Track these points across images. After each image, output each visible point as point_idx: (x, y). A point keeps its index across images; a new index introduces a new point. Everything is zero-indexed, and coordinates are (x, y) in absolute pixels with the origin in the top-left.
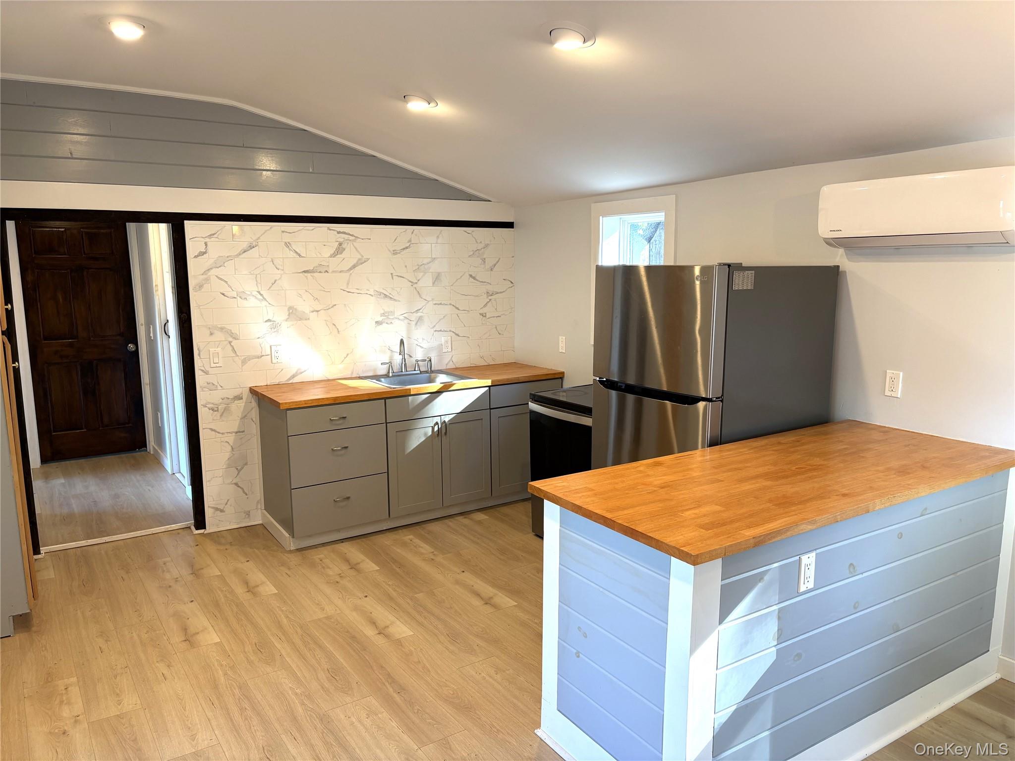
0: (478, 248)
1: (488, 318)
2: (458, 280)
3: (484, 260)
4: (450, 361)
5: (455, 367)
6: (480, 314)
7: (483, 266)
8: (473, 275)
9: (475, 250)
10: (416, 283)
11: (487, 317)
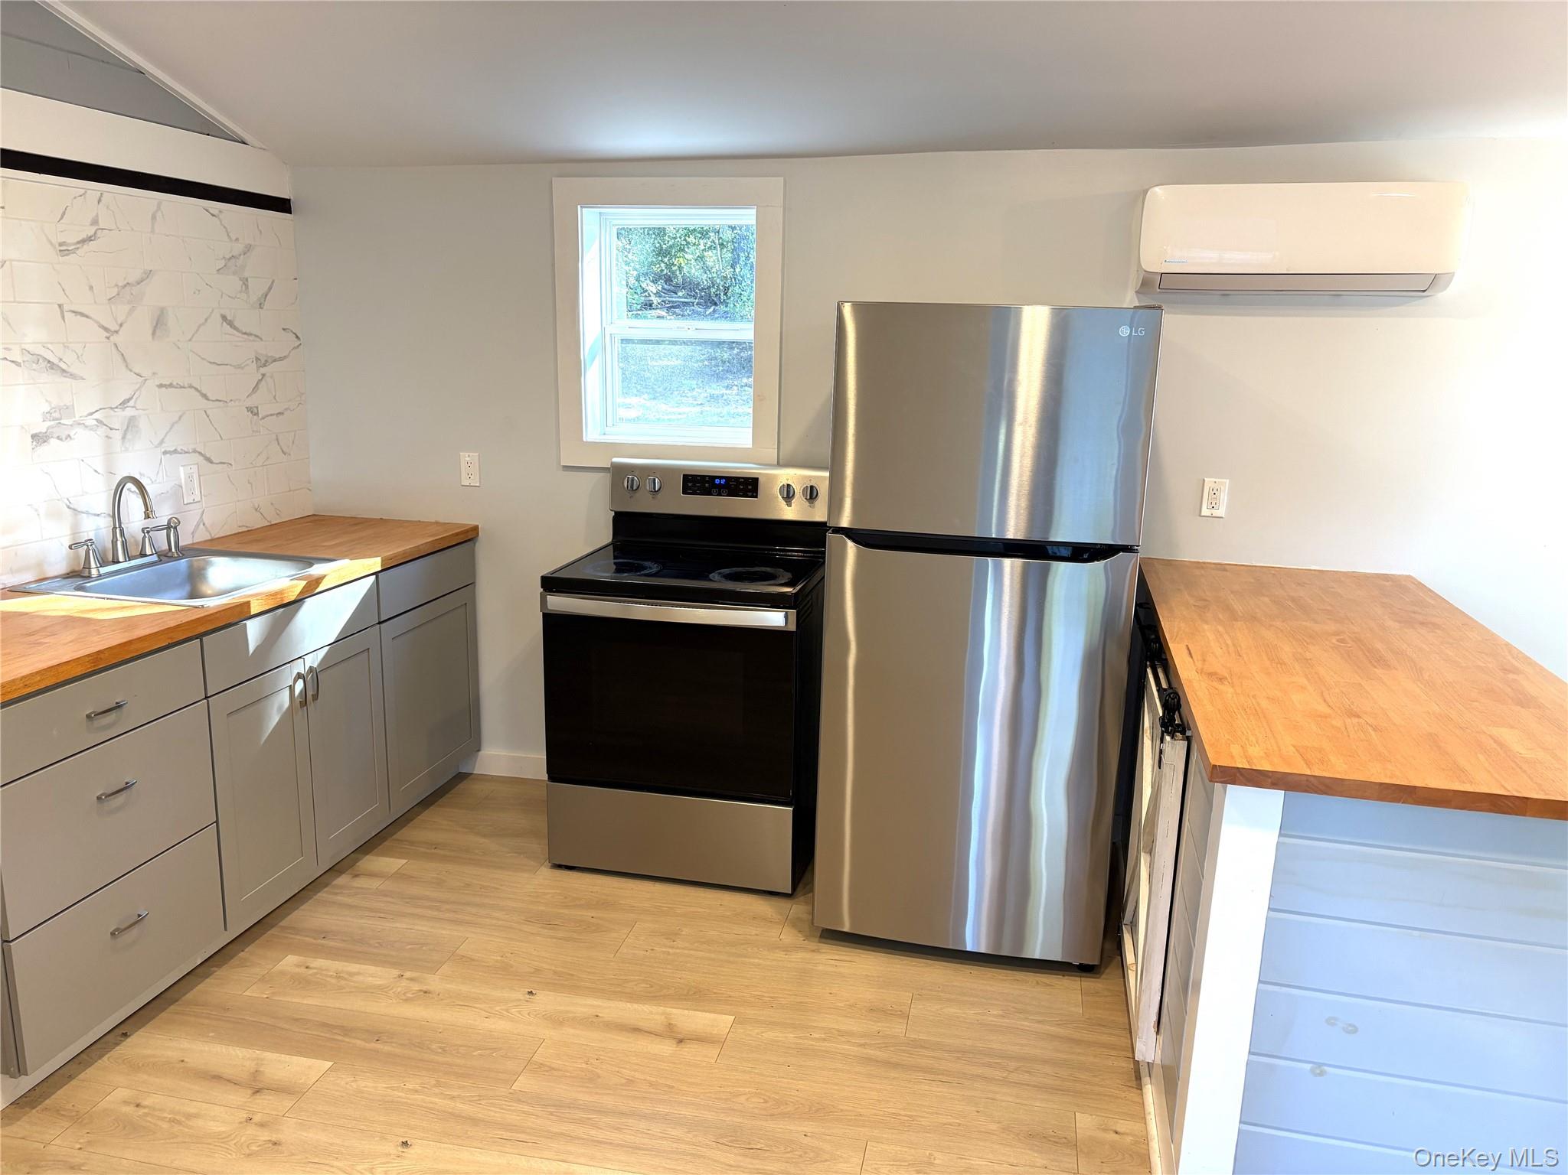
0: (234, 254)
1: (263, 418)
2: (199, 327)
3: (245, 281)
4: (198, 525)
5: (210, 538)
6: (247, 408)
7: (244, 296)
8: (229, 318)
9: (227, 257)
10: (117, 332)
11: (260, 416)
